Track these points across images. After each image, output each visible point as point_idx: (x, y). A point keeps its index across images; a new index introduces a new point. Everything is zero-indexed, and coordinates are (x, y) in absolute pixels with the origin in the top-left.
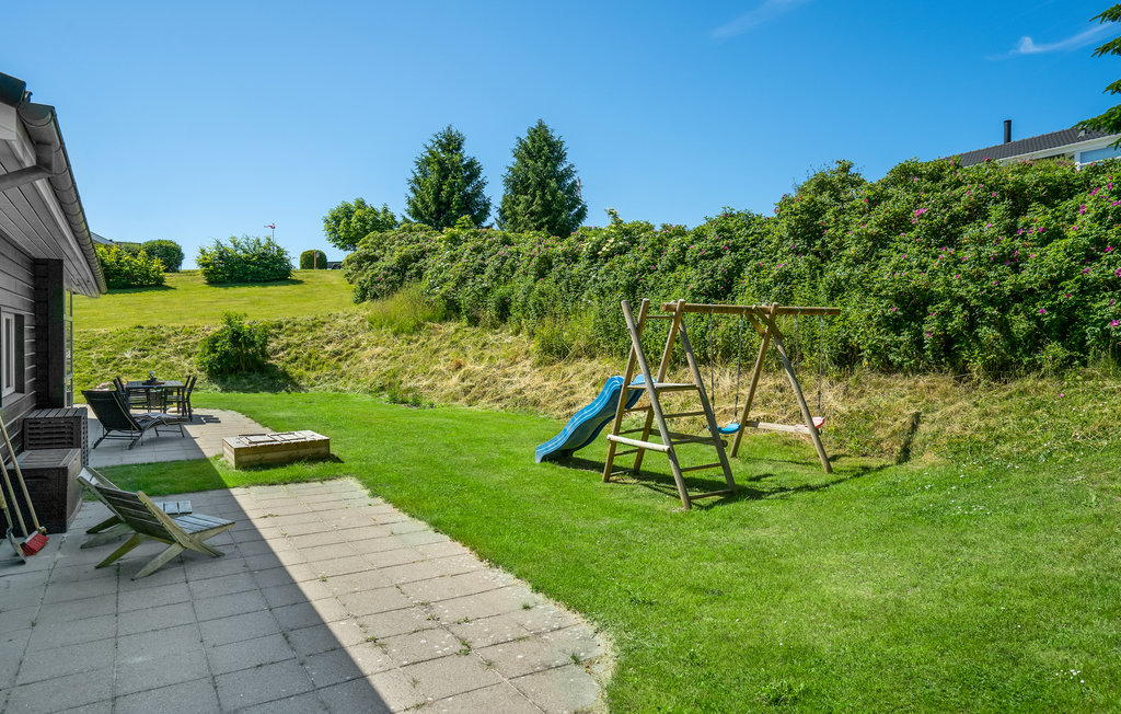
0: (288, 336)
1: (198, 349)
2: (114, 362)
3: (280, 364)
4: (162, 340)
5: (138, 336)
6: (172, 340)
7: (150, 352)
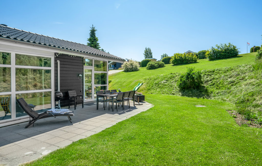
0: (215, 75)
2: (158, 84)
3: (207, 86)
4: (174, 77)
5: (169, 76)
6: (177, 77)
7: (168, 81)
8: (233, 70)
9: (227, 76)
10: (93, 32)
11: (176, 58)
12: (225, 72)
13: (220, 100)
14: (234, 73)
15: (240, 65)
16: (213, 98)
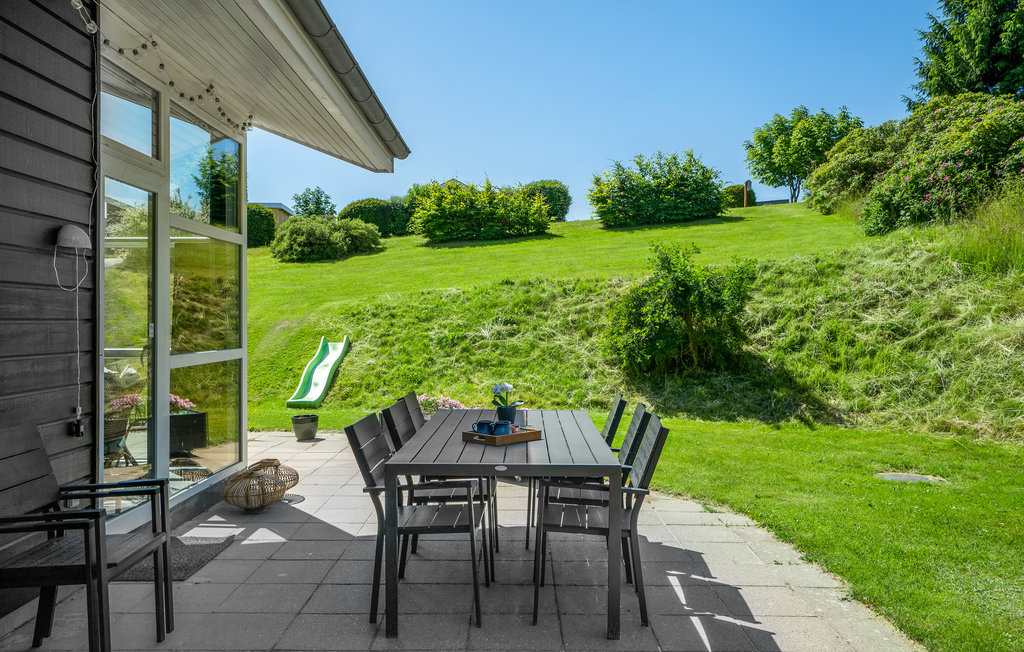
0: (770, 294)
1: (604, 321)
2: (463, 345)
3: (770, 356)
4: (542, 304)
5: (504, 297)
6: (559, 304)
7: (522, 327)
11: (447, 205)
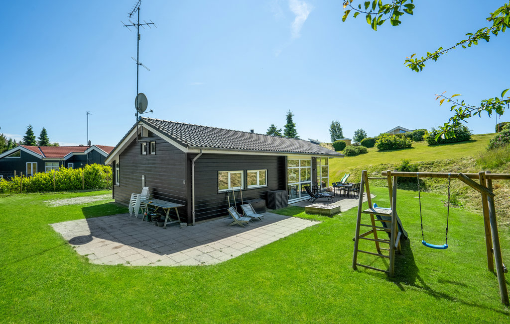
5: (379, 167)
8: (455, 164)
9: (447, 169)
10: (289, 118)
11: (383, 141)
12: (445, 166)
13: (437, 193)
14: (455, 167)
15: (464, 157)
16: (431, 192)
